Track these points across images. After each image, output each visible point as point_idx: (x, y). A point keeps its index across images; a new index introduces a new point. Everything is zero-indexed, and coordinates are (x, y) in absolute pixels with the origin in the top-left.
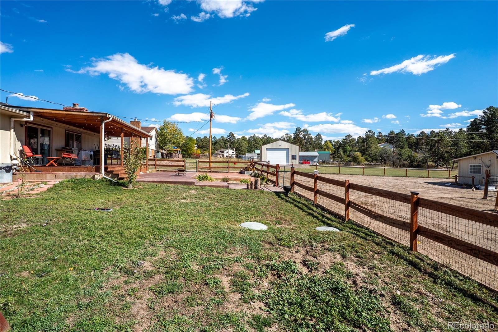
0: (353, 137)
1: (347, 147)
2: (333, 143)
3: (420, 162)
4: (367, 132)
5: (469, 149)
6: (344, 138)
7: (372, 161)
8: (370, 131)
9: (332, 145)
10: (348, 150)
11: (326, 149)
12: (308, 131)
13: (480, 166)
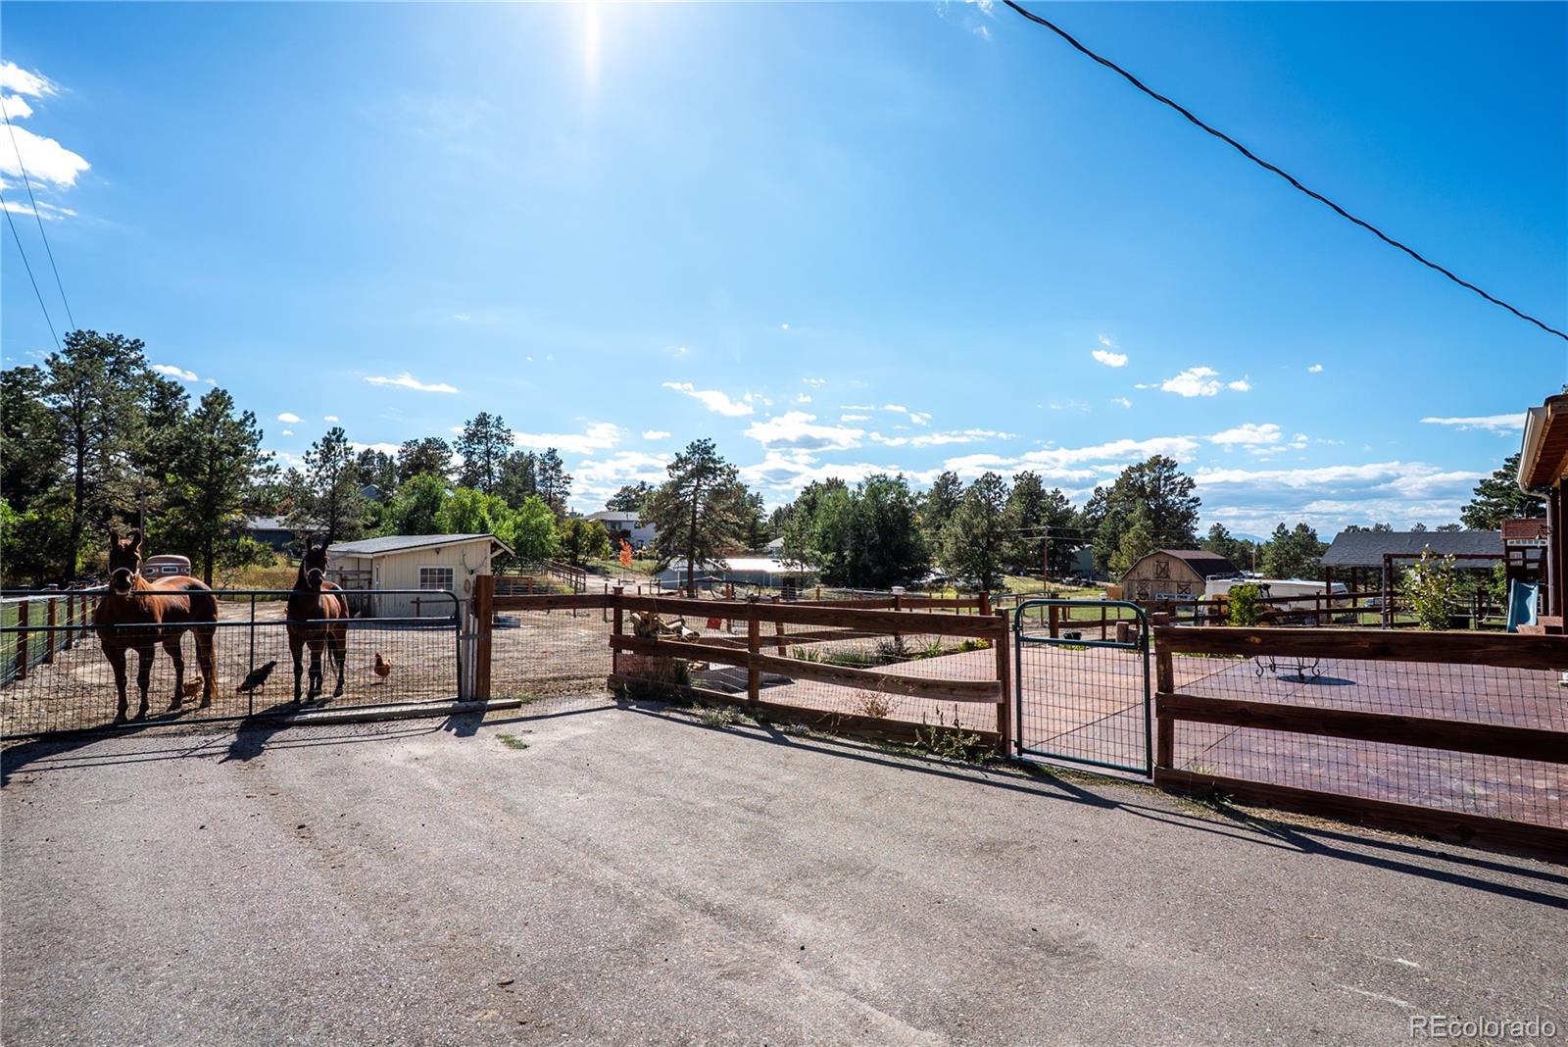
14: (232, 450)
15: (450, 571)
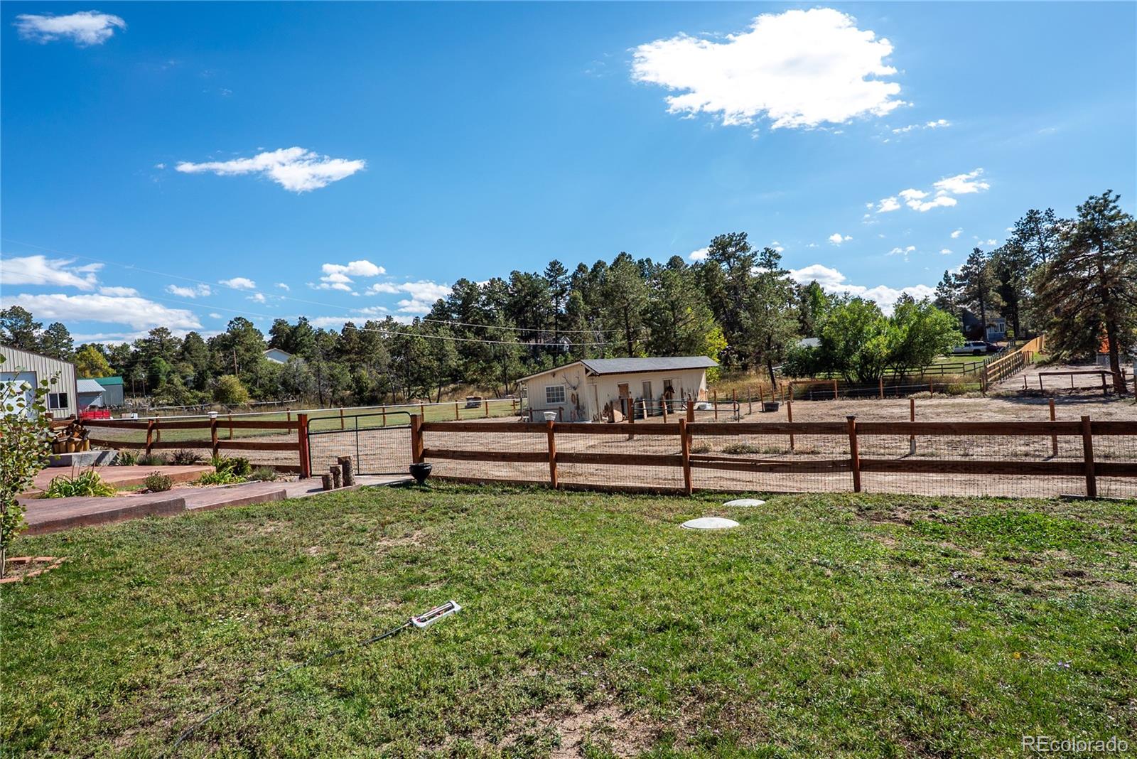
0: (173, 335)
1: (159, 362)
2: (108, 352)
3: (373, 390)
4: (231, 322)
5: (462, 359)
6: (147, 336)
7: (265, 398)
8: (239, 319)
9: (106, 356)
10: (163, 370)
11: (88, 372)
12: (28, 315)
13: (562, 389)
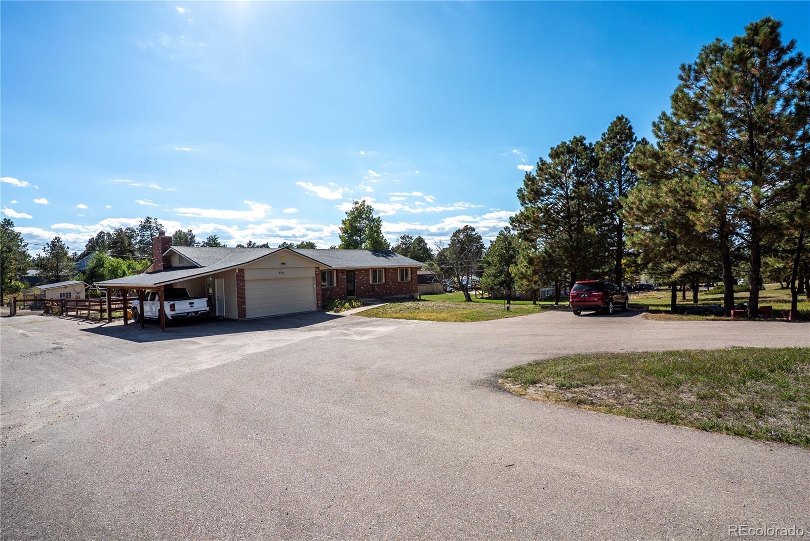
14: (8, 250)
15: (70, 293)
